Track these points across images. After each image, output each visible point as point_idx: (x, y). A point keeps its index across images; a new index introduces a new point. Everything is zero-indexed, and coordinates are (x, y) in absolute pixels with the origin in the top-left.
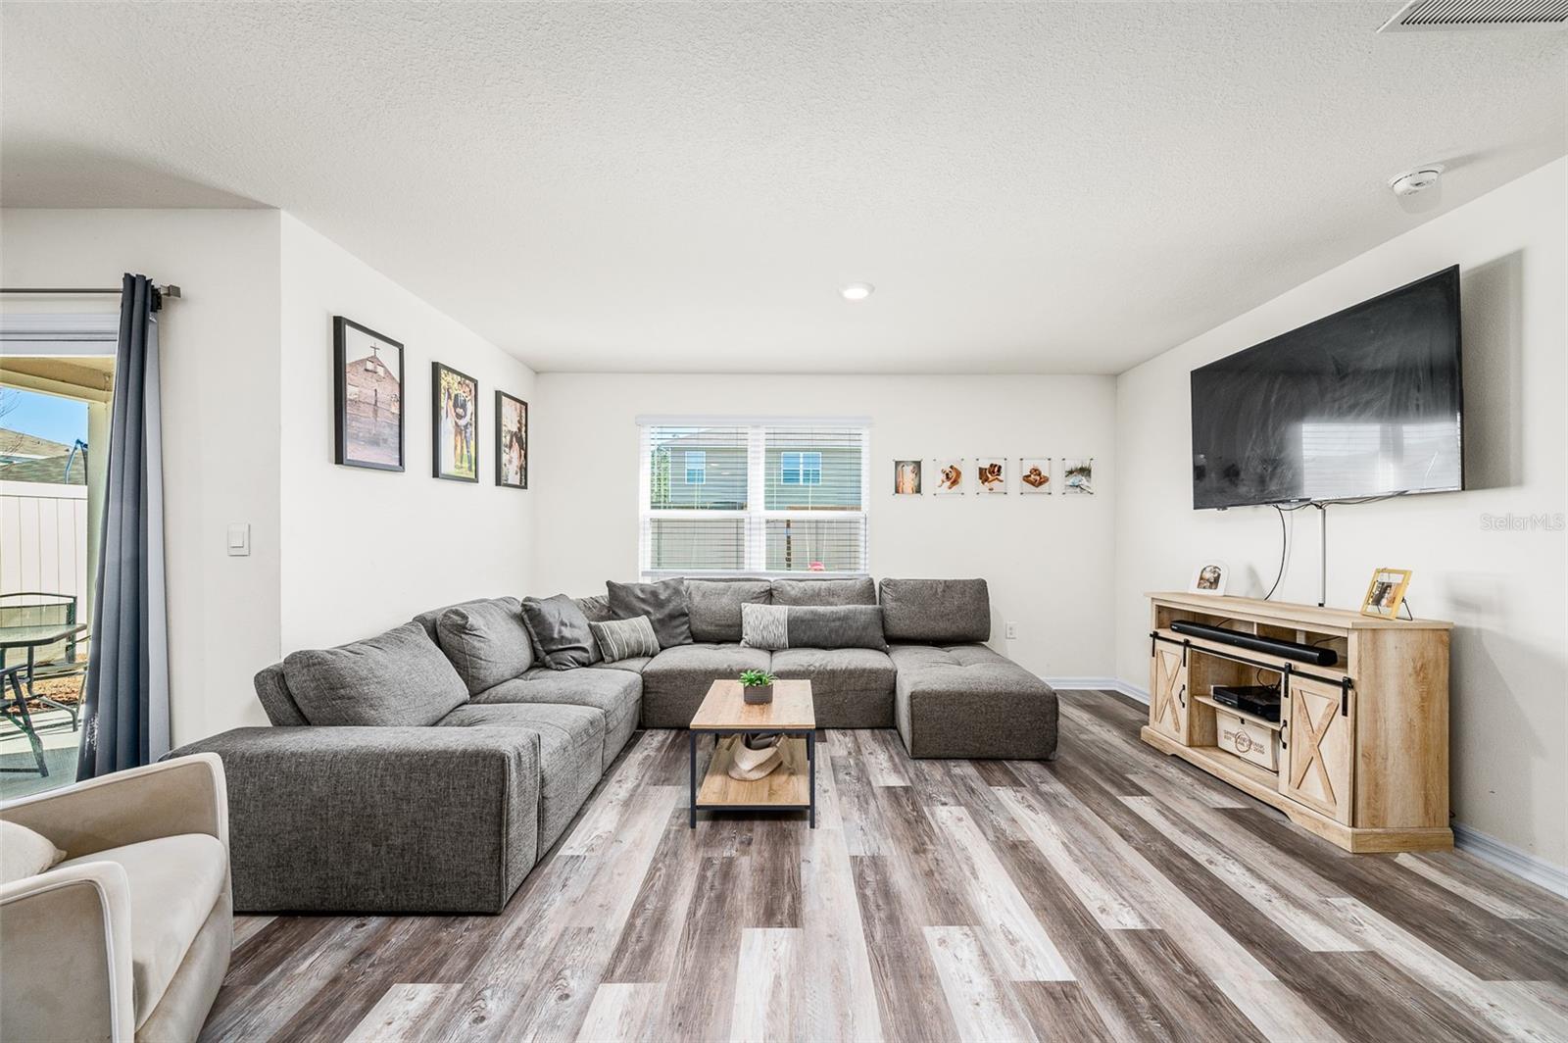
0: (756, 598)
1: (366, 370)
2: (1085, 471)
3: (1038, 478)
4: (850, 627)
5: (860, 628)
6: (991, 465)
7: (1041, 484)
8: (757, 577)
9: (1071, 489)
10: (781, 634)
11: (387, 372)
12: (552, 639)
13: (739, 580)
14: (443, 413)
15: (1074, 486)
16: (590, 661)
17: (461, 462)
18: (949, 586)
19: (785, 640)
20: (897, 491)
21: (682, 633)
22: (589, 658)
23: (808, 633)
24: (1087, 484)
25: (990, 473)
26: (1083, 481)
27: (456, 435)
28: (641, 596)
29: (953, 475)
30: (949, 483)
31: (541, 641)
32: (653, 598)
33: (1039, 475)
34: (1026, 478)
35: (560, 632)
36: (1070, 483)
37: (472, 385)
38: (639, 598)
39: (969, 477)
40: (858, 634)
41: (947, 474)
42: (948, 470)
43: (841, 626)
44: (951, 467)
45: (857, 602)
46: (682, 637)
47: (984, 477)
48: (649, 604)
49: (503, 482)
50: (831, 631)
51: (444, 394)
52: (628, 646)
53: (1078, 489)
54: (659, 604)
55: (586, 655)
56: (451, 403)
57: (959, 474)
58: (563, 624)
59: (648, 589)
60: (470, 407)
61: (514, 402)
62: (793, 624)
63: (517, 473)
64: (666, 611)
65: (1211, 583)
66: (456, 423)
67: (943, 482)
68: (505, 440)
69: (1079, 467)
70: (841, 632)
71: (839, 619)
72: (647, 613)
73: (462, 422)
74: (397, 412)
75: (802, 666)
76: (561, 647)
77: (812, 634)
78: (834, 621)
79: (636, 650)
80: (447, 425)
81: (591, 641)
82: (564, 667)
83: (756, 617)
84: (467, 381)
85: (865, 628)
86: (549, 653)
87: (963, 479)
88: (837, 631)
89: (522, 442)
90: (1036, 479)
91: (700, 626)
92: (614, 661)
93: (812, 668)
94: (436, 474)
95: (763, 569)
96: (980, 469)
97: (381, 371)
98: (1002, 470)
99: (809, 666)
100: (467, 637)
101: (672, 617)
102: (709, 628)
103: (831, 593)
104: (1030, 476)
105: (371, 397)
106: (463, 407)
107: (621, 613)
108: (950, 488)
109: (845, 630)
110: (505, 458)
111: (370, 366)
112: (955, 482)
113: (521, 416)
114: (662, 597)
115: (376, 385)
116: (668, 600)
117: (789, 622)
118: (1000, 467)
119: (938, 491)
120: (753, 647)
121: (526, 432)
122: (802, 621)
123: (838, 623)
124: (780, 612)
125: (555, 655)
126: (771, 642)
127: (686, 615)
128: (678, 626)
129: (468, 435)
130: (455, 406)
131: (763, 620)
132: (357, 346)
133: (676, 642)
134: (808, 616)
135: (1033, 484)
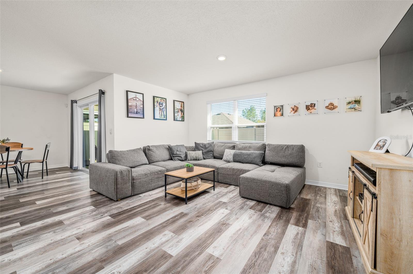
0: (230, 148)
1: (134, 100)
2: (358, 102)
3: (332, 107)
4: (250, 157)
5: (253, 158)
6: (311, 104)
7: (334, 109)
8: (234, 142)
9: (349, 110)
10: (231, 158)
11: (139, 99)
12: (174, 154)
13: (229, 143)
14: (156, 106)
15: (351, 108)
16: (182, 160)
17: (161, 116)
18: (288, 147)
19: (232, 160)
20: (275, 116)
21: (211, 156)
22: (182, 159)
23: (238, 158)
24: (358, 107)
25: (310, 106)
26: (356, 106)
27: (160, 111)
28: (202, 146)
29: (295, 109)
30: (293, 112)
31: (172, 154)
32: (204, 146)
33: (333, 105)
34: (327, 107)
35: (176, 152)
36: (348, 107)
37: (165, 100)
38: (201, 146)
39: (302, 109)
40: (252, 159)
41: (293, 109)
42: (293, 107)
43: (247, 157)
44: (295, 106)
45: (257, 150)
46: (210, 157)
47: (308, 108)
48: (203, 148)
49: (175, 120)
50: (244, 158)
51: (156, 102)
52: (193, 157)
53: (353, 110)
54: (206, 148)
55: (181, 158)
56: (158, 104)
57: (297, 108)
58: (178, 151)
59: (204, 144)
60: (164, 104)
61: (179, 102)
62: (235, 155)
63: (180, 118)
64: (207, 150)
65: (381, 147)
66: (160, 108)
67: (291, 111)
68: (176, 110)
69: (354, 100)
70: (247, 158)
71: (247, 155)
72: (202, 150)
73: (161, 108)
74: (142, 107)
75: (226, 166)
76: (176, 156)
77: (239, 158)
78: (246, 155)
79: (195, 158)
80: (157, 109)
81: (184, 155)
82: (174, 160)
83: (227, 153)
84: (163, 99)
85: (254, 158)
86: (173, 157)
87: (299, 110)
88: (246, 158)
89: (182, 111)
90: (331, 107)
91: (216, 154)
92: (189, 160)
93: (229, 167)
94: (154, 119)
95: (237, 140)
96: (306, 105)
97: (137, 99)
98: (316, 105)
99: (228, 167)
100: (150, 151)
101: (208, 152)
102: (218, 155)
103: (250, 147)
104: (328, 106)
105: (135, 104)
106: (162, 104)
107: (196, 150)
108: (294, 113)
109: (248, 158)
110: (176, 115)
111: (134, 99)
112: (296, 111)
113: (182, 105)
114: (207, 146)
115: (136, 102)
116: (208, 147)
117: (234, 155)
118: (315, 104)
119: (289, 114)
120: (224, 161)
121: (184, 108)
122: (237, 155)
123: (247, 156)
124: (233, 152)
125: (174, 157)
126: (229, 160)
127: (213, 151)
128: (209, 154)
129: (163, 110)
130: (159, 104)
131: (229, 154)
132: (131, 95)
133: (209, 158)
134: (239, 154)
135: (330, 109)
